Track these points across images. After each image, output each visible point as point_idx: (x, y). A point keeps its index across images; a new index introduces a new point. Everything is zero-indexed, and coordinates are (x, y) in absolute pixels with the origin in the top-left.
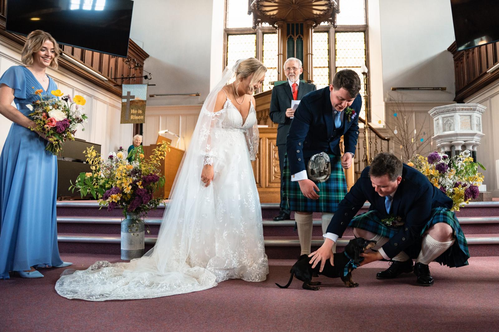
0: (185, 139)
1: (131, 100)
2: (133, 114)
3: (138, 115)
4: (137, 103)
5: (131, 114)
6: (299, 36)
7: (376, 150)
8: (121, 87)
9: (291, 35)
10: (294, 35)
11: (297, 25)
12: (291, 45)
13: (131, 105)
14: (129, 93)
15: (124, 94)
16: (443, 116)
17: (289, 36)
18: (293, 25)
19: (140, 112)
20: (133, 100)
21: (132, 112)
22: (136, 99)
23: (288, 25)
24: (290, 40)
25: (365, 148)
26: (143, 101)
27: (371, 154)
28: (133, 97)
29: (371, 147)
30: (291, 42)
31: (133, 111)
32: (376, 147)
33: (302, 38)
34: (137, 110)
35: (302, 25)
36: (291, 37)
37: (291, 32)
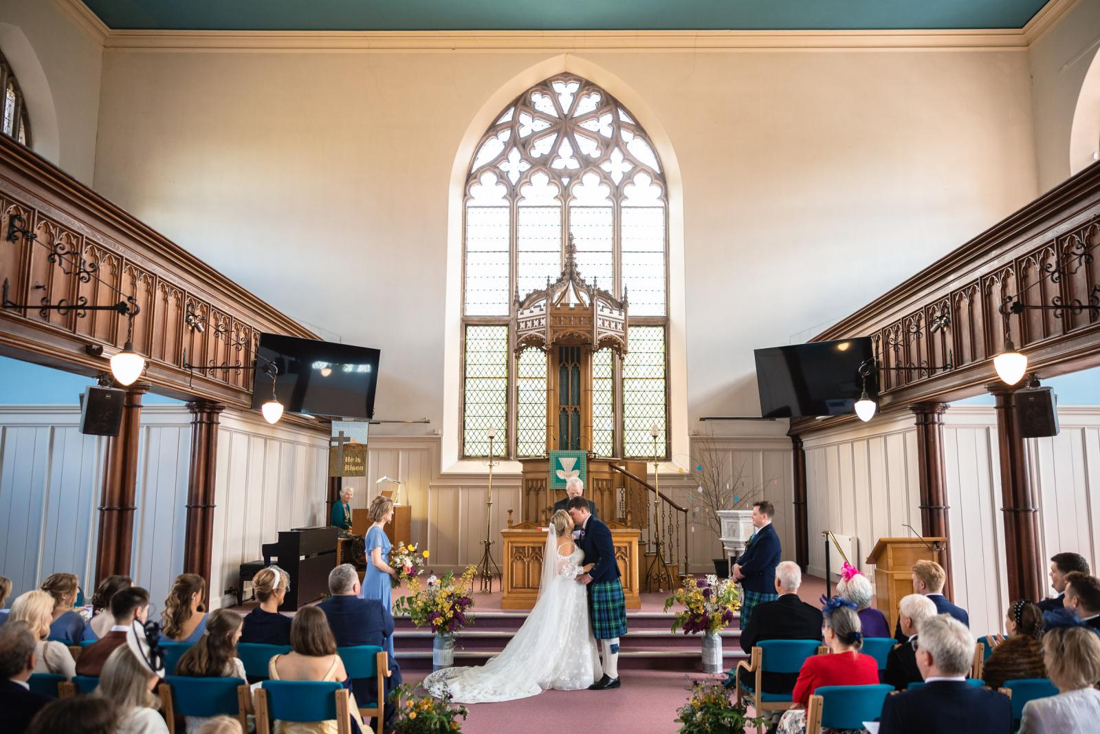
1: (344, 443)
2: (347, 463)
3: (355, 464)
4: (354, 447)
5: (344, 464)
6: (575, 365)
7: (671, 524)
8: (330, 422)
9: (564, 362)
10: (568, 363)
11: (573, 348)
12: (565, 377)
13: (344, 450)
14: (341, 433)
15: (335, 434)
16: (728, 520)
17: (561, 365)
18: (567, 348)
19: (359, 460)
20: (347, 443)
21: (346, 461)
22: (351, 442)
23: (561, 349)
24: (563, 370)
25: (657, 524)
26: (362, 446)
27: (663, 530)
28: (348, 439)
29: (663, 521)
30: (565, 372)
31: (348, 459)
32: (670, 521)
33: (578, 368)
34: (354, 458)
35: (578, 349)
36: (564, 365)
37: (564, 360)
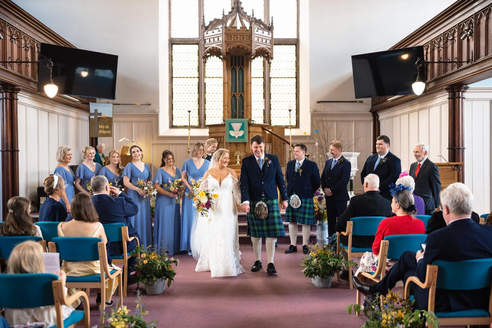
0: (138, 143)
1: (98, 116)
2: (101, 129)
3: (105, 129)
4: (104, 119)
5: (99, 129)
6: (241, 67)
8: (88, 104)
9: (234, 66)
10: (236, 66)
11: (239, 57)
12: (234, 75)
13: (98, 121)
14: (96, 110)
15: (92, 111)
17: (232, 67)
18: (235, 57)
19: (107, 127)
20: (100, 116)
21: (100, 128)
22: (102, 116)
23: (232, 57)
24: (233, 70)
26: (109, 118)
28: (100, 114)
30: (234, 72)
31: (101, 126)
33: (243, 69)
34: (105, 126)
35: (243, 57)
36: (234, 67)
37: (234, 64)
